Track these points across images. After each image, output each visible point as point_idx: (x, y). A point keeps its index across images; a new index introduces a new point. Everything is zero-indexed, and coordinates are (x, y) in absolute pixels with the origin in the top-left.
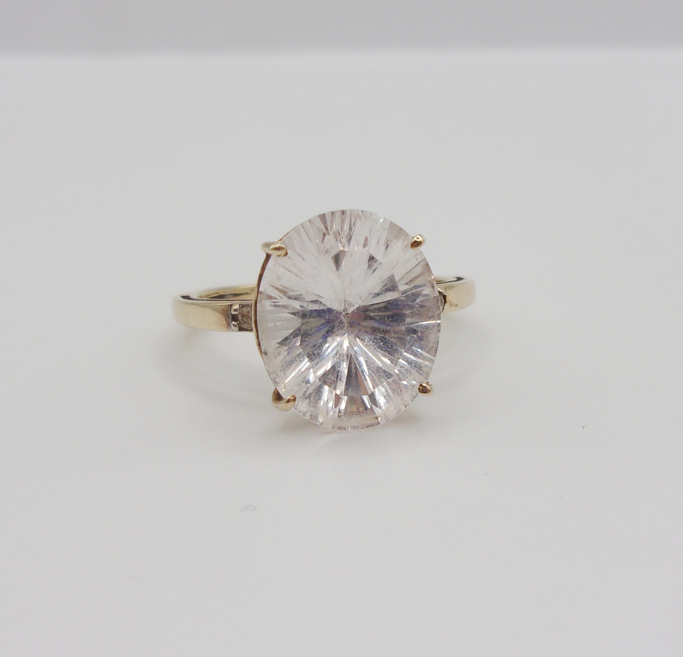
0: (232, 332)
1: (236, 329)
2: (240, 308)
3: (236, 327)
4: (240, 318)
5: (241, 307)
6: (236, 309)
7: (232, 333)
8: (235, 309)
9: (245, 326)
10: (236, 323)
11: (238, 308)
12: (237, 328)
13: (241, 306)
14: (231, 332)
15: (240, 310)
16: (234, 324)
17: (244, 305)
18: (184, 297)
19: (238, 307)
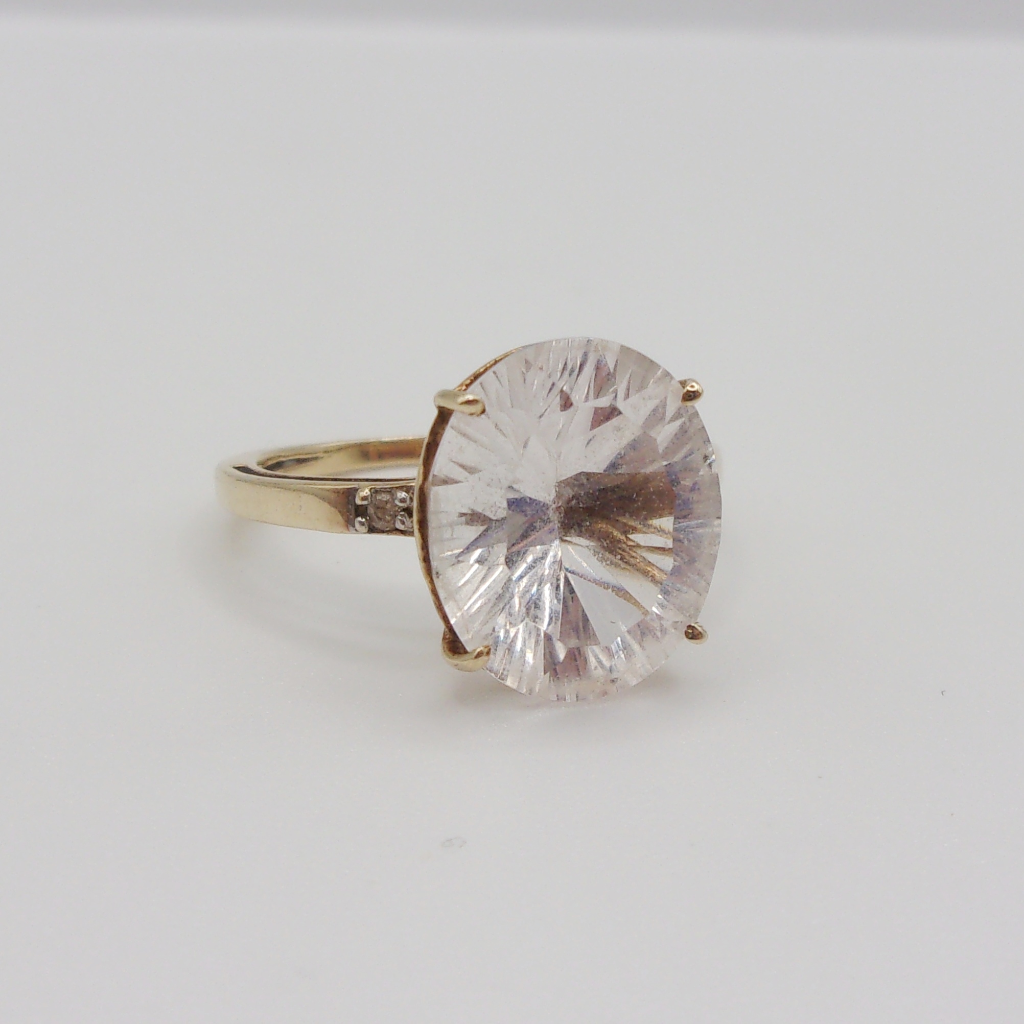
0: (355, 533)
1: (364, 529)
2: (372, 495)
3: (364, 527)
4: (371, 510)
5: (374, 493)
6: (365, 496)
7: (353, 535)
8: (363, 496)
9: (379, 525)
10: (364, 520)
11: (369, 495)
12: (366, 528)
13: (373, 490)
14: (352, 533)
15: (371, 498)
16: (360, 522)
17: (378, 489)
18: (238, 468)
19: (369, 493)
